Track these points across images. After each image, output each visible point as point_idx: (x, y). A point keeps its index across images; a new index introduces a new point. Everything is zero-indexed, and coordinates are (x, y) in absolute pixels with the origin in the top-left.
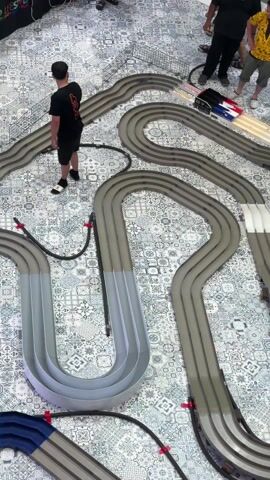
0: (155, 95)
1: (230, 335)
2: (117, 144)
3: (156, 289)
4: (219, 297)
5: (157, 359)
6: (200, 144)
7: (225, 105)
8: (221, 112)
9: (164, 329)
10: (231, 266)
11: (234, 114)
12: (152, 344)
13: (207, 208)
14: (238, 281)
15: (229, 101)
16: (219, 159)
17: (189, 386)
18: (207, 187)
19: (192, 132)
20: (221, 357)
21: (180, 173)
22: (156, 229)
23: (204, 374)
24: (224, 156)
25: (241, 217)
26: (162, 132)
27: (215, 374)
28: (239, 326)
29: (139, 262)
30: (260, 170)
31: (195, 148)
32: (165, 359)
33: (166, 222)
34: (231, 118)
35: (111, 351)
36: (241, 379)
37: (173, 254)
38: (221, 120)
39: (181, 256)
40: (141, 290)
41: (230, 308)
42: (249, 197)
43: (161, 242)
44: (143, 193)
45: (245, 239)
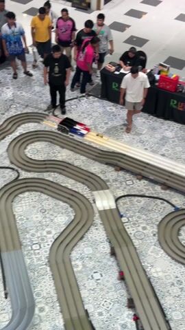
0: (31, 127)
1: (91, 284)
2: (7, 163)
3: (39, 259)
4: (82, 258)
5: (42, 310)
6: (63, 155)
7: (77, 127)
8: (75, 131)
9: (45, 287)
10: (89, 235)
11: (84, 132)
12: (38, 299)
13: (70, 197)
14: (94, 244)
15: (81, 124)
16: (77, 163)
17: (65, 325)
18: (70, 183)
19: (58, 148)
20: (86, 300)
21: (51, 177)
22: (37, 217)
23: (75, 315)
24: (80, 161)
25: (94, 200)
26: (38, 151)
27: (82, 314)
28: (97, 276)
29: (25, 242)
30: (104, 167)
31: (60, 158)
32: (47, 309)
33: (43, 211)
34: (82, 135)
35: (9, 309)
36: (101, 314)
37: (49, 233)
38: (76, 137)
39: (55, 233)
40: (28, 261)
41: (90, 264)
42: (98, 186)
43: (41, 226)
44: (27, 194)
45: (97, 215)
